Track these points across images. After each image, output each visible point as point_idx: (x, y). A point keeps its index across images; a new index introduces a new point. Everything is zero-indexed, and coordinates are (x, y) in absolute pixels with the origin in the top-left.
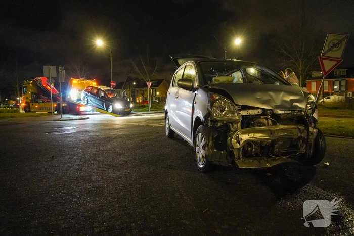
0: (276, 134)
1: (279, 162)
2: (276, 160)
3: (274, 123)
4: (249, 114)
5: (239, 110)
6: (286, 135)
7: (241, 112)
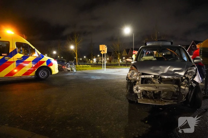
0: (160, 88)
1: (168, 103)
2: (167, 102)
3: (160, 83)
4: (145, 77)
5: (140, 75)
6: (167, 89)
7: (141, 76)
